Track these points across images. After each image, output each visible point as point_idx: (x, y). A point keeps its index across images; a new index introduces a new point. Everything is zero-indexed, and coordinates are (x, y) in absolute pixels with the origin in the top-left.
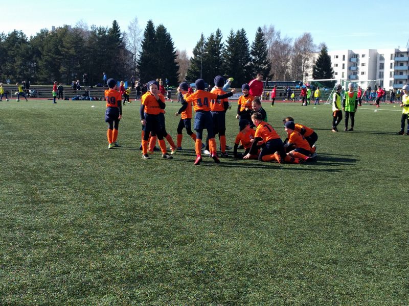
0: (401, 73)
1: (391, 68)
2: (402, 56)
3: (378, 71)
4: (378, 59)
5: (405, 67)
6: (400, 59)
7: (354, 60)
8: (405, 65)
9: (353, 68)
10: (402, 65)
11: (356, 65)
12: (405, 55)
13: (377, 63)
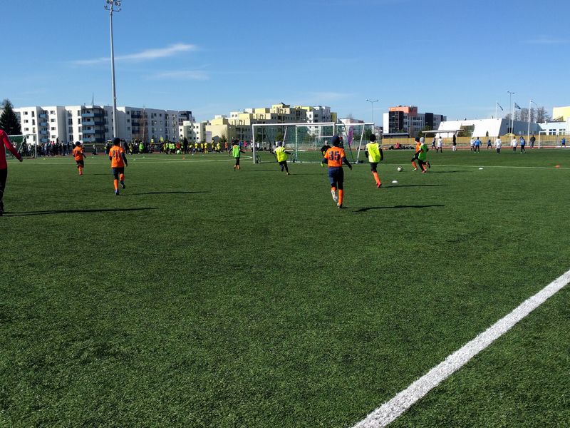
0: (89, 128)
1: (79, 123)
2: (88, 112)
3: (68, 126)
4: (66, 116)
5: (92, 122)
6: (87, 115)
7: (43, 116)
8: (92, 120)
9: (44, 124)
10: (89, 120)
11: (46, 120)
12: (91, 112)
13: (66, 119)
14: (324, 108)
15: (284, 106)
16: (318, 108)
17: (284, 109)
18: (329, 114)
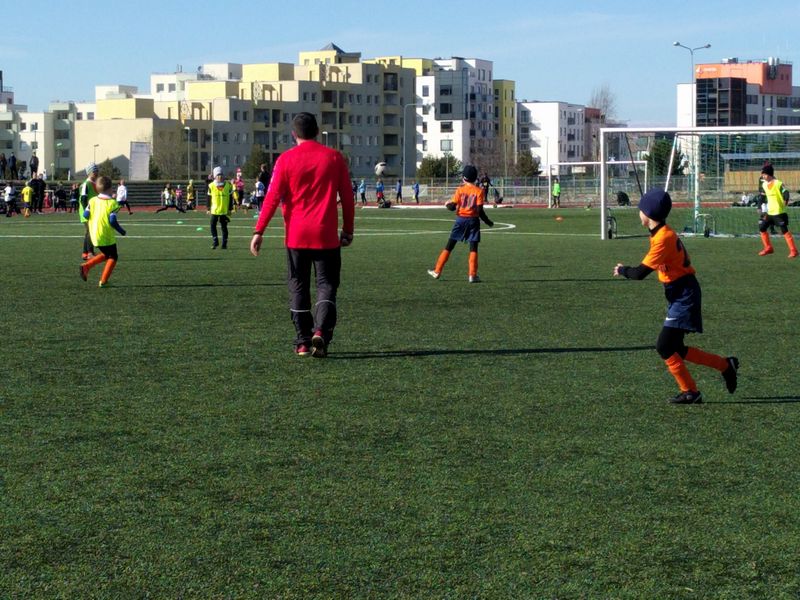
14: (472, 63)
15: (341, 57)
16: (450, 65)
17: (342, 67)
18: (490, 86)
